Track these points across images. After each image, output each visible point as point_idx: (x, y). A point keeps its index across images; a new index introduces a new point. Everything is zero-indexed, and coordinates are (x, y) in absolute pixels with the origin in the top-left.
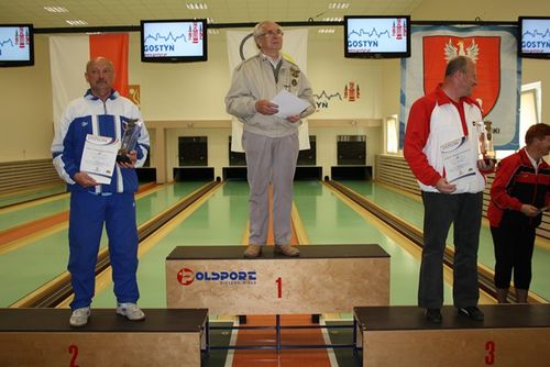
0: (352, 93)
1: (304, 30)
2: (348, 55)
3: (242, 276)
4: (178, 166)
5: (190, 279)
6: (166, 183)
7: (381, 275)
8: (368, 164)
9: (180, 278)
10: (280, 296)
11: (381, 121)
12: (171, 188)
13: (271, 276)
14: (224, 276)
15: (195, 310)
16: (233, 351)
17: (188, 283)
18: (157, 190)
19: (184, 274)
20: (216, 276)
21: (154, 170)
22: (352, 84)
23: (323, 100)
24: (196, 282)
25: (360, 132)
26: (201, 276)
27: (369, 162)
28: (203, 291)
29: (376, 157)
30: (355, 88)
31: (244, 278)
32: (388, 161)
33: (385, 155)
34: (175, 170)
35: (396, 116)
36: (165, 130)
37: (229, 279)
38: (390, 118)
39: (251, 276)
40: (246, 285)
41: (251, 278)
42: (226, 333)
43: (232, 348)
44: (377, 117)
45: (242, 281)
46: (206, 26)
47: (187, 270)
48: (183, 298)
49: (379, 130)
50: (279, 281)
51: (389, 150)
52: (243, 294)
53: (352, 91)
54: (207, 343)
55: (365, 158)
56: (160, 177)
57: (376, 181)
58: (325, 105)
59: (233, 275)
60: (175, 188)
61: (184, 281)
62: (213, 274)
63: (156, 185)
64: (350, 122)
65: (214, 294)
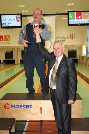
0: (72, 37)
1: (54, 17)
2: (69, 25)
3: (27, 106)
4: (21, 59)
5: (9, 107)
6: (18, 64)
7: (78, 106)
8: (77, 58)
9: (5, 107)
10: (41, 114)
11: (81, 45)
12: (19, 65)
13: (38, 106)
14: (21, 106)
15: (11, 118)
16: (25, 132)
17: (8, 108)
18: (16, 66)
19: (7, 105)
20: (18, 106)
21: (14, 60)
22: (72, 34)
23: (64, 39)
24: (11, 108)
25: (74, 48)
26: (13, 106)
27: (77, 57)
28: (13, 111)
29: (80, 56)
30: (73, 35)
31: (28, 107)
32: (83, 57)
33: (82, 55)
34: (21, 60)
35: (85, 44)
36: (17, 48)
37: (23, 107)
38: (84, 44)
39: (31, 106)
40: (29, 109)
41: (30, 107)
42: (24, 123)
43: (25, 131)
44: (80, 44)
45: (27, 108)
46: (22, 16)
47: (7, 104)
48: (6, 114)
49: (80, 48)
50: (41, 108)
51: (84, 54)
52: (28, 113)
53: (72, 36)
54: (15, 130)
55: (76, 56)
56: (16, 62)
57: (80, 63)
58: (64, 41)
59: (24, 106)
60: (20, 65)
61: (7, 108)
62: (17, 105)
63: (15, 65)
64: (72, 45)
65: (17, 113)
